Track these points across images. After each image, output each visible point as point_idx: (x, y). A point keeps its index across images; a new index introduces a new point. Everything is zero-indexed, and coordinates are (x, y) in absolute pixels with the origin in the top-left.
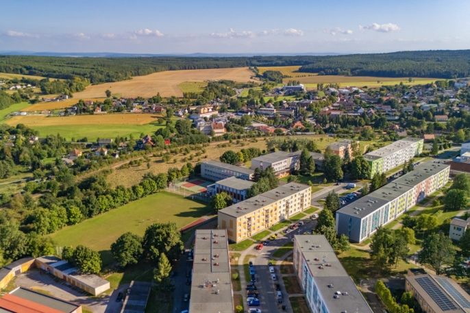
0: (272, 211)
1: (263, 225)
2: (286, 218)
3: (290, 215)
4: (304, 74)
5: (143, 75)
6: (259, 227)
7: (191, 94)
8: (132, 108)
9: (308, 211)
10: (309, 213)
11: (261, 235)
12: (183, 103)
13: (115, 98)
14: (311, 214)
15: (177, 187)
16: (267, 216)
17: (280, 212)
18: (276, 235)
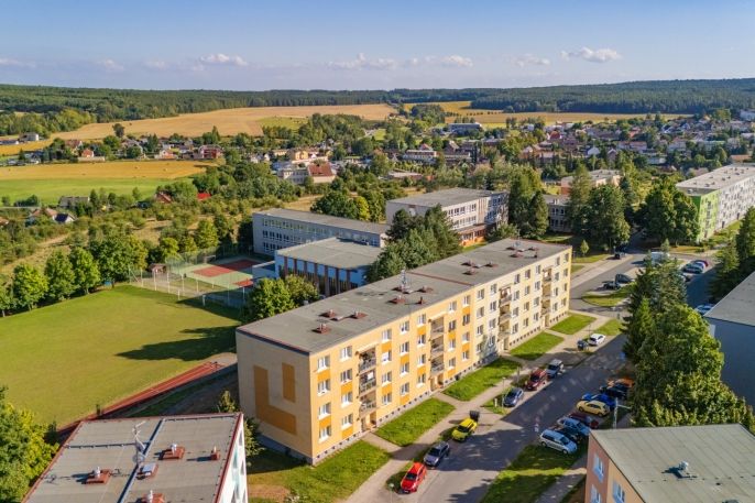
0: (453, 326)
1: (422, 378)
2: (500, 349)
3: (512, 338)
4: (479, 111)
5: (200, 112)
6: (406, 387)
7: (279, 130)
8: (157, 152)
9: (568, 326)
10: (570, 331)
11: (414, 421)
12: (261, 144)
13: (130, 138)
14: (582, 335)
15: (176, 278)
16: (436, 345)
17: (481, 329)
18: (475, 416)
